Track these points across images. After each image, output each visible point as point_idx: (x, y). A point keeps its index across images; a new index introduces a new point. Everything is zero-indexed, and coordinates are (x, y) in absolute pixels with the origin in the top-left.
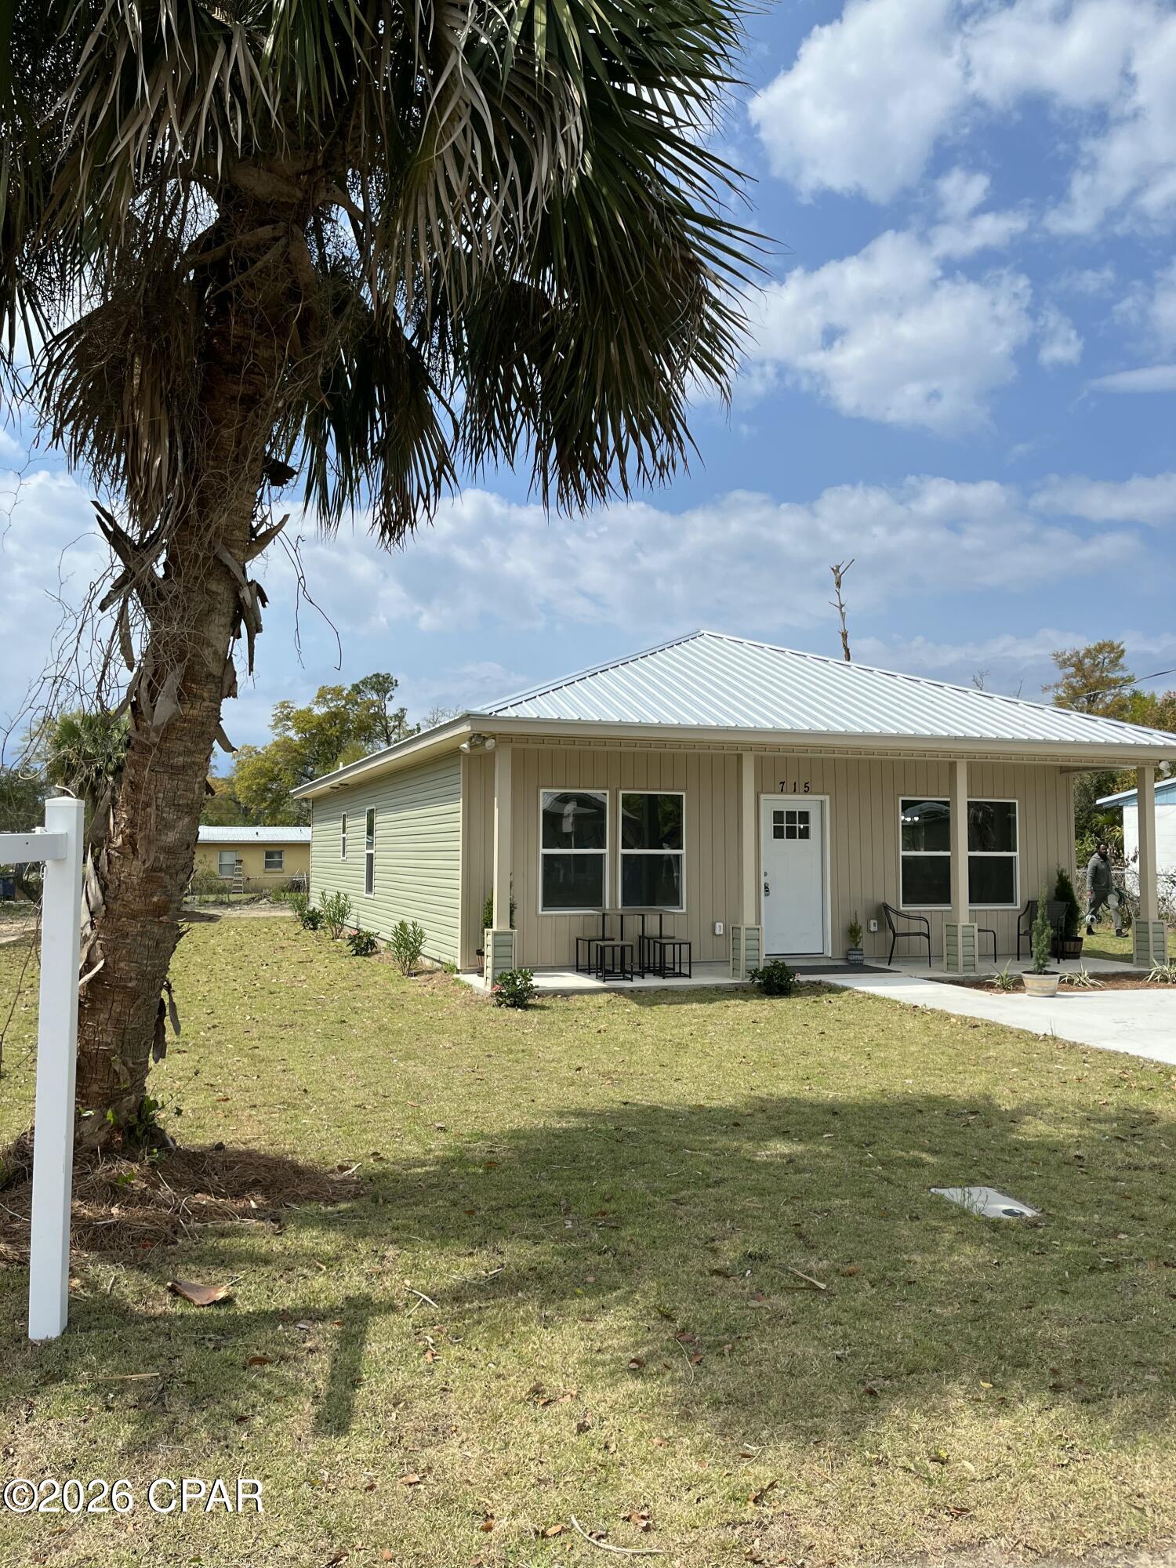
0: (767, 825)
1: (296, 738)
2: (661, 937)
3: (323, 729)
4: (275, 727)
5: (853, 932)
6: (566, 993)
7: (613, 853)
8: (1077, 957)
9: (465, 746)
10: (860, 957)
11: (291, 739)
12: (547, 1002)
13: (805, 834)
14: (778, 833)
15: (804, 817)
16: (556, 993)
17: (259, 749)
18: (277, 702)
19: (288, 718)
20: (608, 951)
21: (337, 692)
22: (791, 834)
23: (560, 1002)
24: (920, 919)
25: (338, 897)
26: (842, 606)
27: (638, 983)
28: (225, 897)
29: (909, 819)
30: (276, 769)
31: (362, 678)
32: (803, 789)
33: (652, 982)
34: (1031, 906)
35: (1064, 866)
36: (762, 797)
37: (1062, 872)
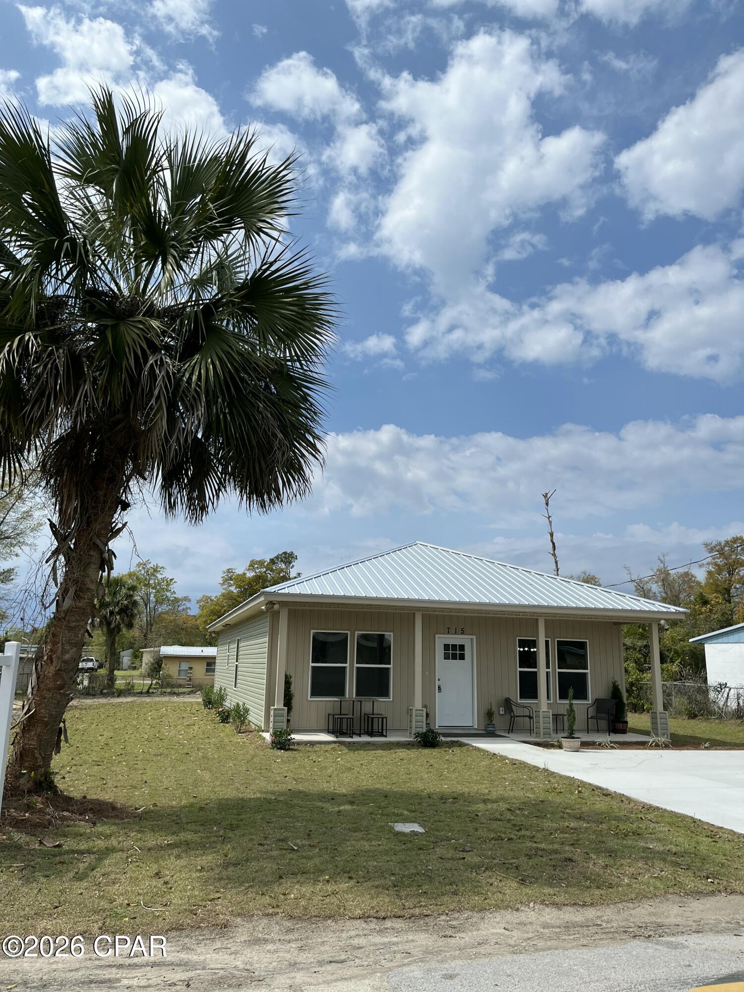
0: (440, 652)
1: (235, 591)
2: (373, 714)
3: (252, 586)
4: (223, 584)
5: (490, 714)
6: (312, 744)
7: (351, 666)
8: (625, 733)
9: (263, 608)
10: (492, 729)
11: (232, 592)
12: (300, 748)
13: (462, 657)
14: (446, 657)
15: (462, 647)
16: (306, 743)
17: (213, 598)
18: (225, 569)
19: (231, 579)
20: (345, 721)
21: (261, 563)
22: (454, 657)
23: (308, 748)
24: (525, 707)
25: (221, 689)
26: (549, 517)
27: (356, 739)
28: (176, 690)
29: (522, 649)
30: (223, 610)
31: (276, 555)
32: (460, 632)
33: (365, 739)
34: (598, 702)
35: (617, 678)
36: (437, 636)
37: (615, 682)
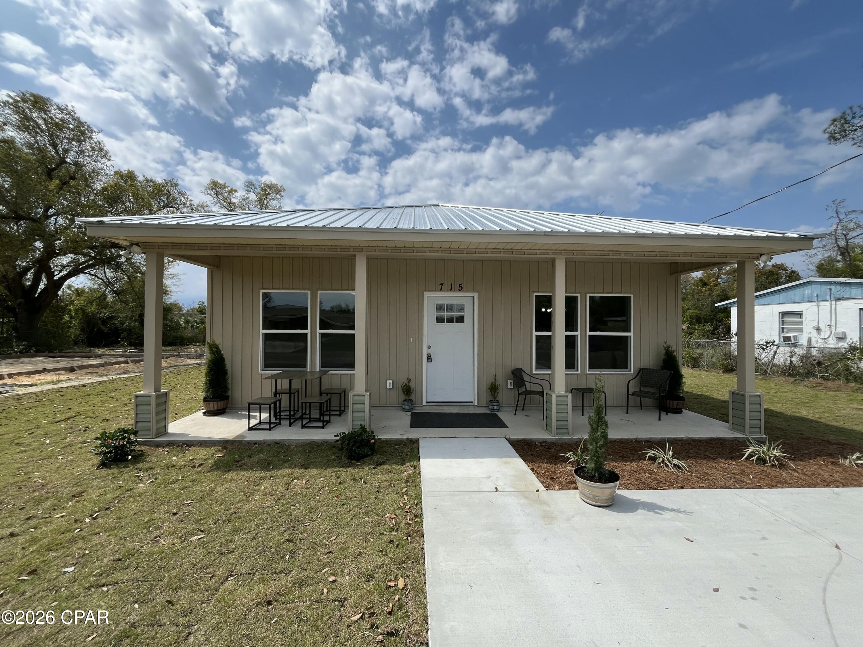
0: (430, 314)
5: (494, 389)
7: (313, 332)
8: (680, 412)
13: (460, 320)
14: (440, 319)
15: (461, 309)
22: (450, 320)
32: (457, 288)
34: (641, 372)
35: (671, 342)
36: (426, 294)
37: (669, 347)
